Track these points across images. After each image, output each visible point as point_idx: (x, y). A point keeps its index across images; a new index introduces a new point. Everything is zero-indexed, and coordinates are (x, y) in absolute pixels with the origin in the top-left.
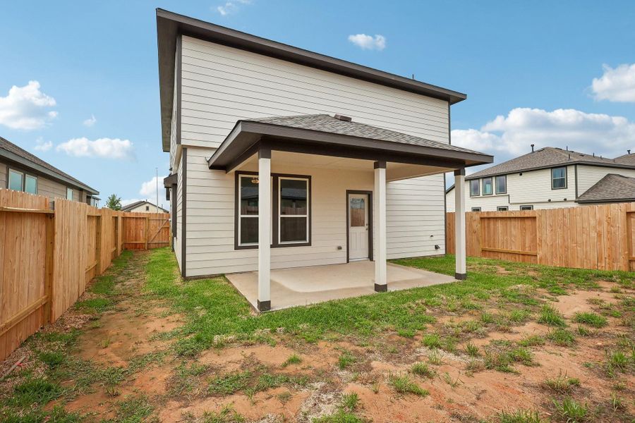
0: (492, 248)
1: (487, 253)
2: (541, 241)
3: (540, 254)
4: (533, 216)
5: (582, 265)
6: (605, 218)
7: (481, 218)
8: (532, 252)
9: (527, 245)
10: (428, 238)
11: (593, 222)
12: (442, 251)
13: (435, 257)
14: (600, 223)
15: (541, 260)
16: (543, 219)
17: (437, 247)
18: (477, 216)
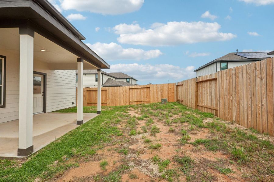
0: (91, 102)
1: (89, 104)
2: (108, 98)
3: (108, 102)
4: (106, 89)
5: (119, 105)
6: (125, 90)
7: (87, 90)
8: (106, 102)
9: (104, 100)
10: (70, 99)
11: (122, 91)
12: (75, 105)
13: (72, 107)
14: (124, 91)
15: (108, 104)
16: (109, 91)
17: (73, 103)
18: (86, 90)
